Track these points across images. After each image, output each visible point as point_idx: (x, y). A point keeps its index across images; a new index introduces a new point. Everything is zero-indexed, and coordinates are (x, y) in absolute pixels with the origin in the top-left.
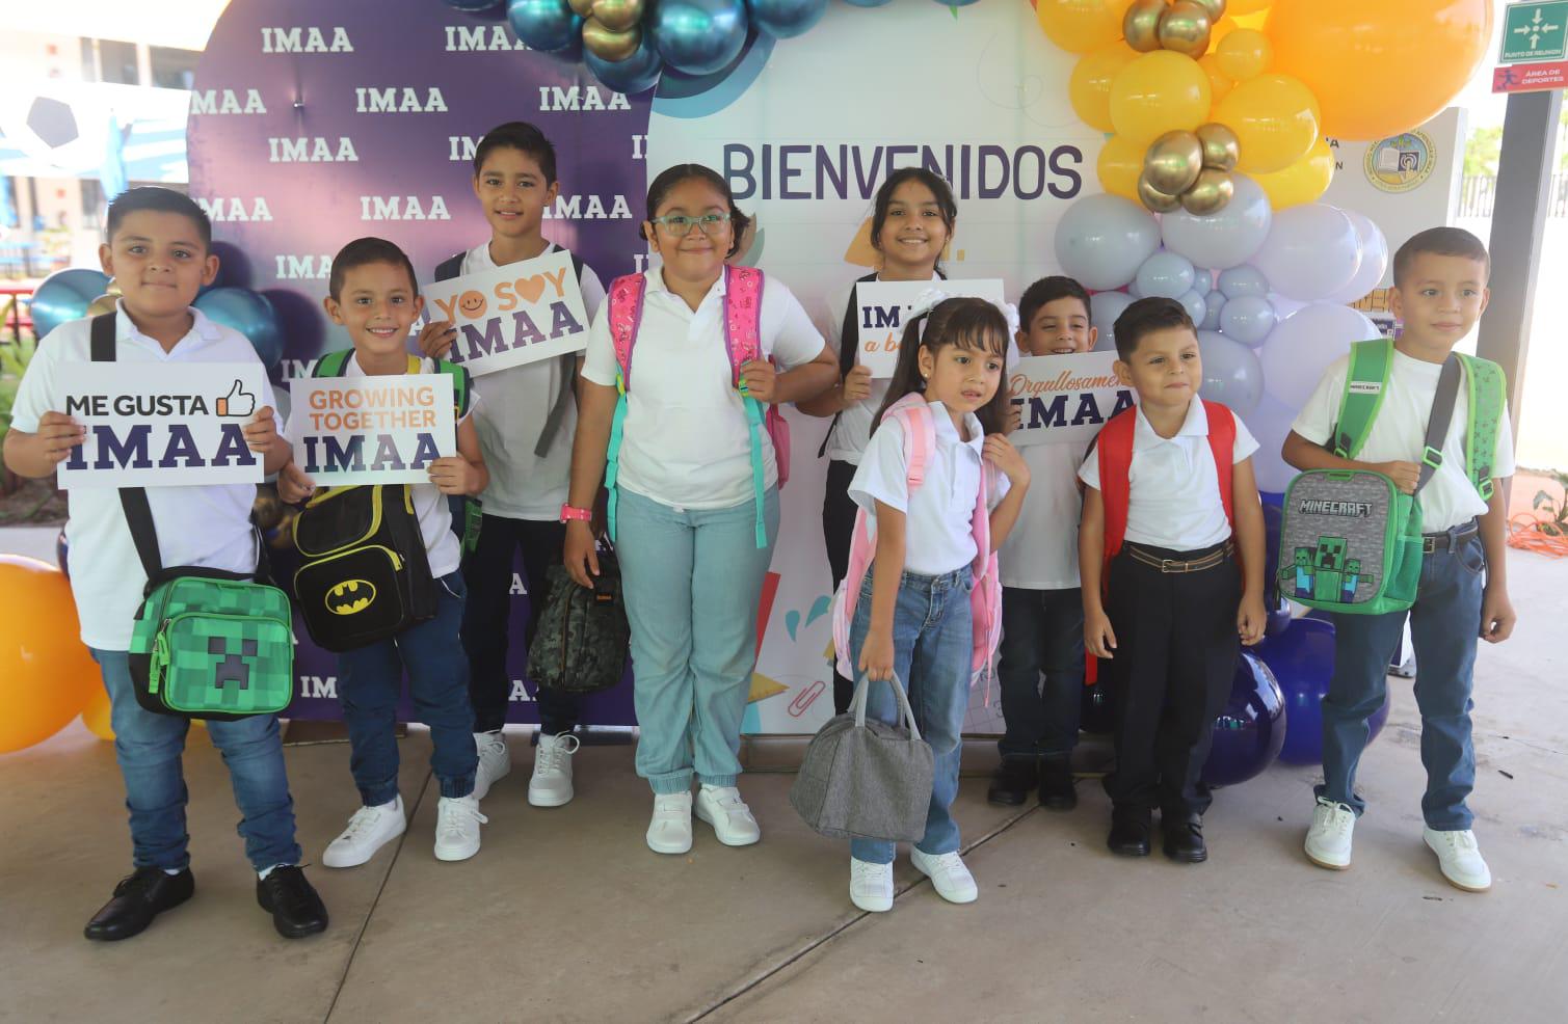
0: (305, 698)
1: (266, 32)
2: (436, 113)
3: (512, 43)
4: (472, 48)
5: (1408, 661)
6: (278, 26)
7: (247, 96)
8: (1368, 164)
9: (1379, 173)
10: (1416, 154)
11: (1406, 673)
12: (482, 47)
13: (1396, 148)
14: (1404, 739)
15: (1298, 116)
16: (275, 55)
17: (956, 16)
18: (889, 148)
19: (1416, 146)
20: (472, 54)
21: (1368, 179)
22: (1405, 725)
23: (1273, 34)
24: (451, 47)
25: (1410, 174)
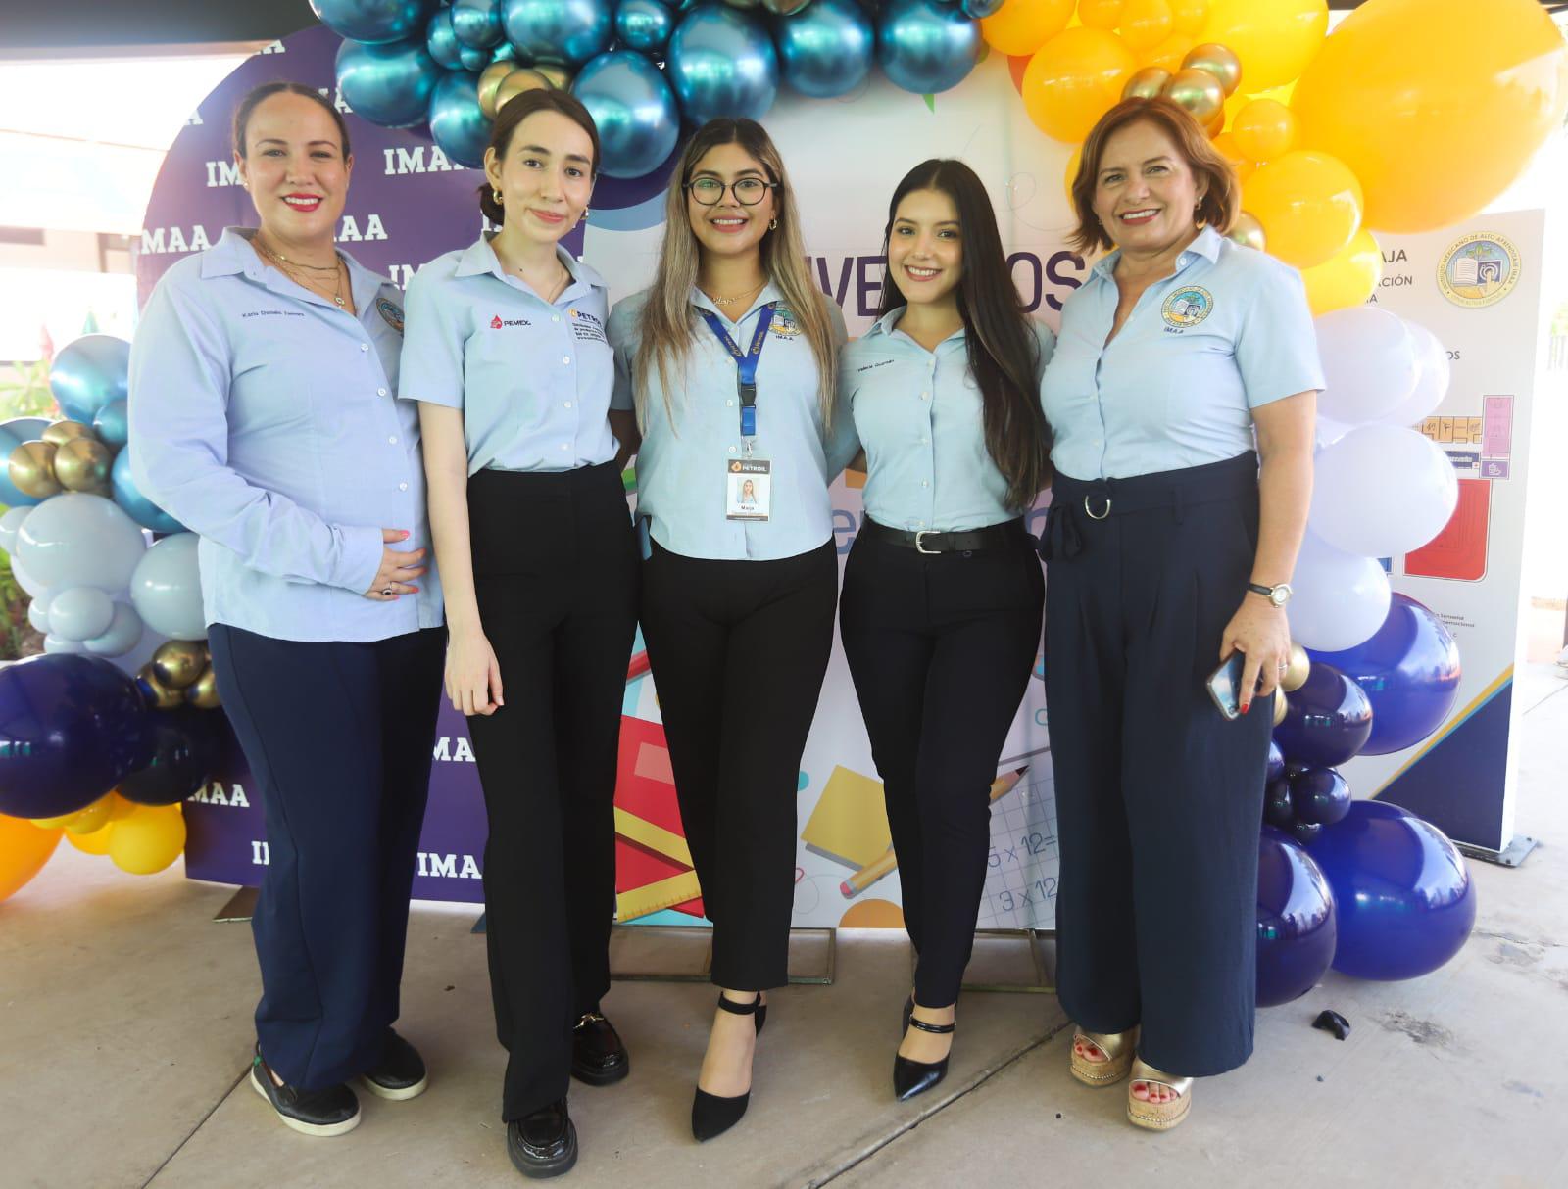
0: (257, 865)
1: (211, 166)
2: (376, 241)
3: (452, 165)
4: (412, 171)
5: (1510, 844)
6: (221, 159)
7: (193, 232)
8: (1442, 277)
9: (1455, 286)
10: (1498, 263)
11: (1509, 862)
12: (421, 169)
13: (1473, 257)
14: (1506, 957)
15: (1334, 198)
16: (218, 189)
17: (933, 110)
18: (859, 259)
19: (1497, 254)
20: (412, 177)
21: (1442, 293)
22: (1506, 936)
23: (1301, 109)
24: (390, 171)
25: (1491, 286)
